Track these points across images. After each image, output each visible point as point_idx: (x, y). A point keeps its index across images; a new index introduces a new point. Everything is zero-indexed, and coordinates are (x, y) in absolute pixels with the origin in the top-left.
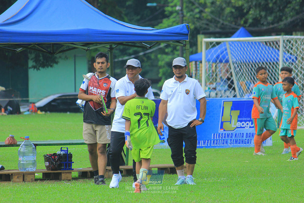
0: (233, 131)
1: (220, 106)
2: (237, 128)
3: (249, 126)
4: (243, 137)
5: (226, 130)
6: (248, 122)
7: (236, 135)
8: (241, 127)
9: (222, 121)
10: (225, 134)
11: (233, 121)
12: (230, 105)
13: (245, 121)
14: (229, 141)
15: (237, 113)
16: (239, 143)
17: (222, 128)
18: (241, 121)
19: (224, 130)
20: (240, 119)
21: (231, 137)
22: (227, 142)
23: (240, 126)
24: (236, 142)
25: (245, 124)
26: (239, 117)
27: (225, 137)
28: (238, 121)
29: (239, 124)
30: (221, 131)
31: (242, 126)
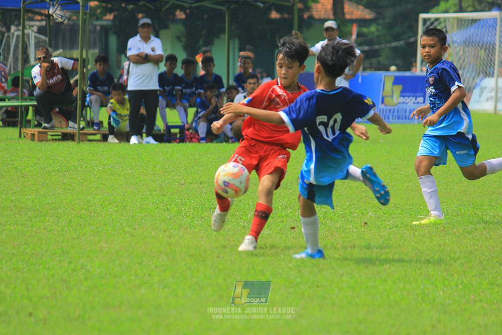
0: (396, 105)
1: (381, 80)
2: (399, 103)
3: (412, 102)
4: (406, 112)
5: (387, 104)
6: (411, 98)
7: (398, 111)
8: (404, 103)
9: (384, 95)
10: (386, 110)
11: (395, 97)
12: (392, 79)
13: (409, 97)
14: (391, 117)
15: (399, 88)
16: (402, 119)
17: (383, 102)
18: (404, 97)
19: (386, 105)
20: (403, 94)
21: (393, 112)
22: (388, 118)
23: (402, 101)
24: (399, 118)
25: (408, 100)
26: (402, 92)
27: (386, 112)
28: (401, 96)
29: (402, 100)
30: (382, 107)
31: (405, 101)
